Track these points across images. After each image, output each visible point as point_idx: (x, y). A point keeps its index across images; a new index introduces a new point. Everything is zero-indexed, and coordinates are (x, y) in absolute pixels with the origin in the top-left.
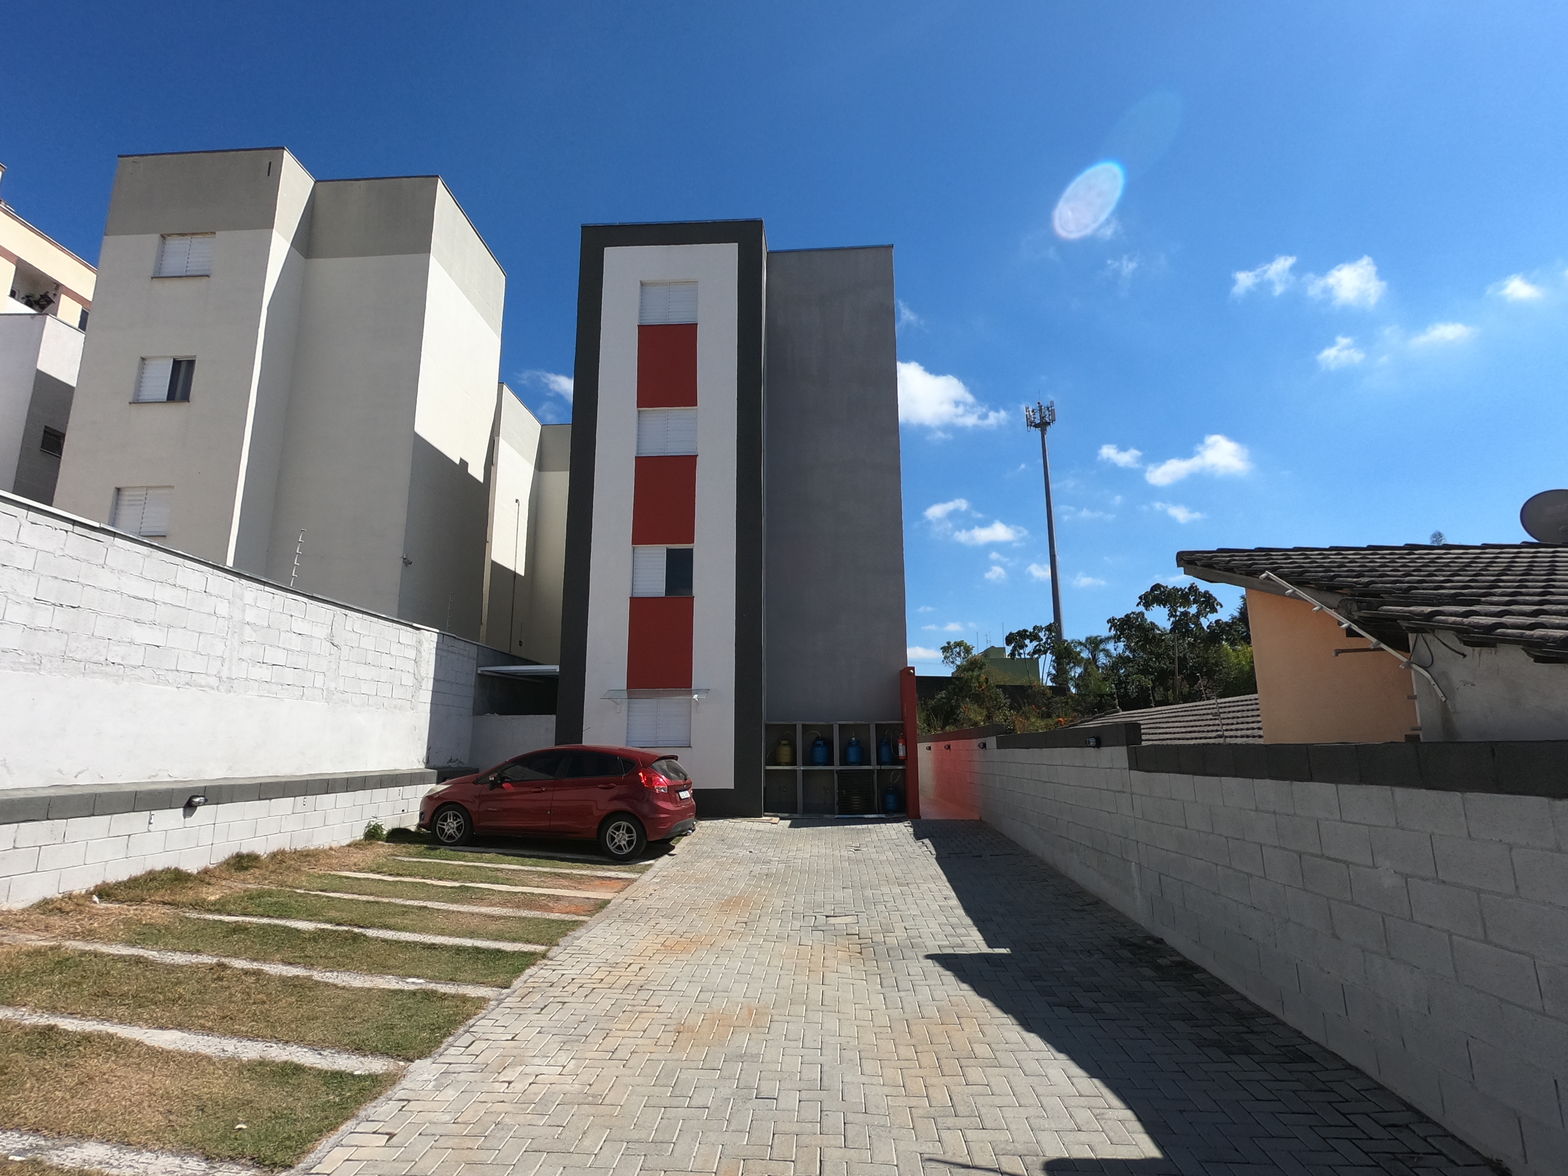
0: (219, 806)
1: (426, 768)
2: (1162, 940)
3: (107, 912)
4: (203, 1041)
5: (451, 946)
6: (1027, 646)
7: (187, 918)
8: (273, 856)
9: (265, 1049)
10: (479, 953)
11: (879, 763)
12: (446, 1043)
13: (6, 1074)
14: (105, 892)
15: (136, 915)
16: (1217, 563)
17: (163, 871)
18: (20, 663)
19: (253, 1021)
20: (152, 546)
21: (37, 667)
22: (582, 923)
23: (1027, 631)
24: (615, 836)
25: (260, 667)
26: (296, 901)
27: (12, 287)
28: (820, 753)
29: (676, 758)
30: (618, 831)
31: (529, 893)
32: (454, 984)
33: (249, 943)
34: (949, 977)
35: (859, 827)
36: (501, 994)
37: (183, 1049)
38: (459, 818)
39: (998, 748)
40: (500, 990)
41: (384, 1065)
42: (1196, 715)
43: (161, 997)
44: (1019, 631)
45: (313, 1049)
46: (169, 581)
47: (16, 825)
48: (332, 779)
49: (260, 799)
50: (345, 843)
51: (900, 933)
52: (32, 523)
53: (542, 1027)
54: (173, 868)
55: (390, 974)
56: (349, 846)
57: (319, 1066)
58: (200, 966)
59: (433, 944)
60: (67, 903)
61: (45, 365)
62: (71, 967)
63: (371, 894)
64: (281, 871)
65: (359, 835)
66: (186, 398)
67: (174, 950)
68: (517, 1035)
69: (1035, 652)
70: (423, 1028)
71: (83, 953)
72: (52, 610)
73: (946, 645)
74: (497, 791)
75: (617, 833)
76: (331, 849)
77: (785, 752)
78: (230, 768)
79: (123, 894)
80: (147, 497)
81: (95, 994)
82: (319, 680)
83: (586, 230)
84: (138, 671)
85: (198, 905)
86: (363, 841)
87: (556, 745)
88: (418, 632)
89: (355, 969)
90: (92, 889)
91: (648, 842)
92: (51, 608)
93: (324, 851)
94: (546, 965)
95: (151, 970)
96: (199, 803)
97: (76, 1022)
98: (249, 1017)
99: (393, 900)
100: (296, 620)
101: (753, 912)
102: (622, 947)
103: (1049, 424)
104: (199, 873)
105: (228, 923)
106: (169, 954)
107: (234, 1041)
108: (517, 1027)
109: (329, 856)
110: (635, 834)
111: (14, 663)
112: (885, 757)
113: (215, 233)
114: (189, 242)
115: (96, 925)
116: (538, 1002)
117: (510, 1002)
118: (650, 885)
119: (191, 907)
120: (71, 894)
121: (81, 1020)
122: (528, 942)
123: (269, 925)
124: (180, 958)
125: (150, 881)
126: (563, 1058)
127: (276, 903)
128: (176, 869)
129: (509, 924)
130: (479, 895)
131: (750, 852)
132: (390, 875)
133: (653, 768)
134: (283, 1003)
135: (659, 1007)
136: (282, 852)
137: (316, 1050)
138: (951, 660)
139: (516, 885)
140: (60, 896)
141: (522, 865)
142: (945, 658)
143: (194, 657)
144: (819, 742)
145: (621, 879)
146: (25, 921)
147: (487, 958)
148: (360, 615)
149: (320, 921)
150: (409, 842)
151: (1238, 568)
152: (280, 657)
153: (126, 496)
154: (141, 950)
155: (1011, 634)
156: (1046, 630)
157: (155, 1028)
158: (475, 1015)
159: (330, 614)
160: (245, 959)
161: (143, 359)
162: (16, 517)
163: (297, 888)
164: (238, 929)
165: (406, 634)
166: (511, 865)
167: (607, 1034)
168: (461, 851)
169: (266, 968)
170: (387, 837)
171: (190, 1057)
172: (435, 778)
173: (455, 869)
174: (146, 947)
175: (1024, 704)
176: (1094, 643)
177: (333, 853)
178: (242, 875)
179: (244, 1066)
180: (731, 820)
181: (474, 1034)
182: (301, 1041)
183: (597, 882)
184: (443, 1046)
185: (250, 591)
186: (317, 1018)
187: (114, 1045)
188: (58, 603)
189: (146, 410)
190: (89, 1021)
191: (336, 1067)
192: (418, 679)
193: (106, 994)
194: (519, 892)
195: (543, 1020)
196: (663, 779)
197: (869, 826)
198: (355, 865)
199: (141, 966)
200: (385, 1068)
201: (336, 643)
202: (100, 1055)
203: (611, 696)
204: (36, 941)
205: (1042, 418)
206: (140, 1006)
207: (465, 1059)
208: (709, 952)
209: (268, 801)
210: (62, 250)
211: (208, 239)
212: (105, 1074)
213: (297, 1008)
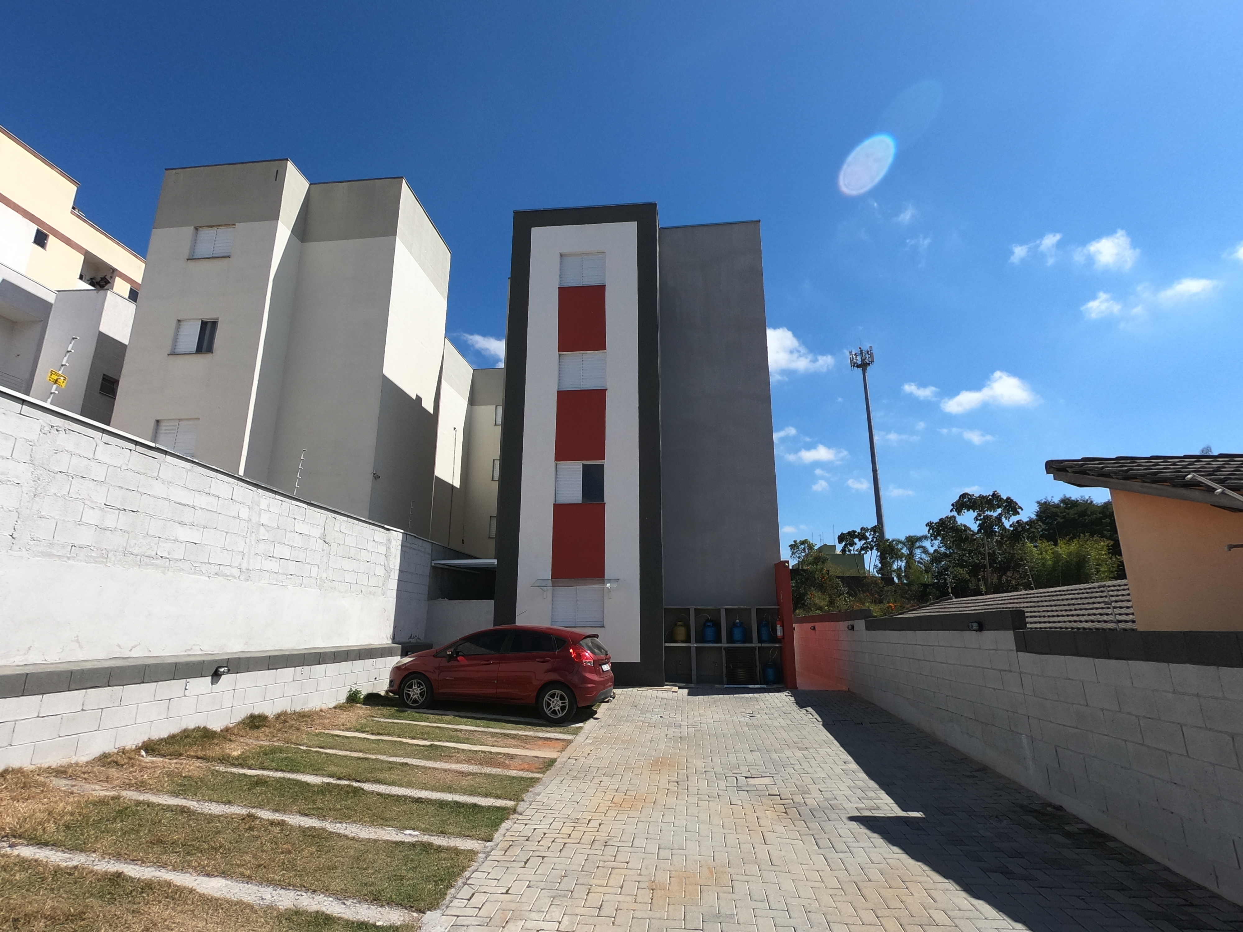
0: (239, 674)
1: (393, 643)
2: (1061, 806)
3: (153, 766)
4: (244, 889)
5: (435, 800)
6: (856, 544)
7: (217, 771)
8: (278, 716)
9: (298, 897)
10: (460, 807)
11: (760, 641)
12: (450, 895)
13: (83, 920)
14: (150, 747)
15: (176, 768)
16: (1090, 470)
17: (194, 729)
18: (92, 556)
19: (283, 870)
20: (193, 462)
21: (105, 560)
22: (537, 780)
23: (855, 532)
24: (551, 702)
25: (271, 560)
26: (302, 757)
27: (81, 272)
28: (710, 632)
29: (597, 636)
30: (553, 698)
31: (488, 752)
32: (444, 837)
33: (270, 795)
34: (877, 839)
35: (746, 695)
36: (485, 847)
37: (228, 896)
38: (422, 685)
39: (867, 629)
40: (484, 842)
41: (400, 916)
42: (1031, 602)
43: (206, 846)
44: (849, 532)
45: (338, 899)
46: (206, 491)
47: (85, 690)
48: (323, 653)
49: (269, 669)
50: (332, 705)
51: (816, 794)
52: (105, 443)
53: (530, 881)
54: (202, 727)
55: (389, 826)
56: (335, 708)
57: (346, 917)
58: (233, 817)
59: (420, 798)
60: (121, 757)
61: (104, 328)
62: (130, 816)
63: (361, 751)
64: (286, 730)
65: (343, 699)
66: (210, 350)
67: (210, 800)
68: (510, 888)
69: (862, 548)
70: (427, 880)
71: (138, 803)
72: (118, 513)
73: (793, 543)
74: (453, 663)
75: (552, 700)
76: (321, 710)
77: (681, 632)
78: (246, 643)
79: (164, 749)
80: (180, 427)
81: (151, 842)
82: (315, 570)
83: (518, 215)
84: (180, 563)
85: (225, 760)
86: (346, 704)
87: (494, 626)
88: (388, 532)
89: (360, 821)
90: (140, 745)
91: (578, 707)
92: (117, 512)
93: (316, 713)
94: (518, 819)
95: (194, 819)
96: (224, 672)
97: (137, 868)
98: (279, 866)
99: (379, 757)
100: (298, 522)
101: (681, 772)
102: (578, 803)
103: (869, 364)
104: (221, 731)
105: (250, 776)
106: (207, 804)
107: (270, 889)
108: (508, 881)
109: (321, 717)
110: (567, 701)
111: (88, 556)
112: (765, 637)
113: (235, 225)
114: (215, 232)
115: (145, 777)
116: (520, 855)
117: (497, 854)
118: (585, 745)
119: (219, 761)
120: (124, 749)
121: (141, 866)
122: (498, 797)
123: (284, 778)
124: (216, 809)
125: (185, 738)
126: (556, 913)
127: (286, 758)
128: (205, 728)
129: (477, 780)
130: (447, 753)
131: (661, 717)
132: (372, 734)
133: (581, 645)
134: (305, 853)
135: (627, 863)
136: (284, 713)
137: (340, 900)
138: (798, 555)
139: (475, 744)
140: (116, 751)
141: (476, 726)
142: (793, 553)
143: (222, 552)
144: (709, 624)
145: (559, 739)
146: (89, 773)
147: (467, 812)
148: (346, 518)
149: (323, 776)
150: (382, 705)
151: (1115, 473)
152: (286, 552)
153: (163, 427)
154: (183, 800)
155: (842, 534)
156: (871, 531)
157: (203, 876)
158: (469, 867)
159: (323, 517)
160: (268, 810)
161: (179, 321)
162: (93, 438)
163: (301, 745)
164: (260, 782)
165: (379, 534)
166: (467, 726)
167: (589, 889)
168: (424, 713)
169: (288, 818)
170: (364, 701)
171: (235, 905)
172: (399, 652)
173: (423, 729)
174: (188, 797)
175: (859, 591)
176: (912, 541)
177: (323, 714)
178: (255, 733)
179: (281, 914)
180: (639, 689)
181: (472, 886)
182: (326, 891)
183: (540, 742)
184: (448, 898)
185: (265, 499)
186: (336, 868)
187: (171, 892)
188: (122, 507)
189: (180, 360)
190: (147, 867)
191: (359, 917)
192: (388, 571)
193: (160, 842)
194: (479, 751)
195: (528, 873)
196: (588, 654)
197: (755, 695)
198: (343, 725)
199: (185, 815)
200: (402, 919)
201: (327, 541)
202: (161, 902)
203: (540, 585)
204: (99, 791)
205: (863, 360)
206: (188, 854)
207: (469, 912)
208: (654, 810)
209: (275, 670)
210: (118, 244)
211: (229, 230)
212: (166, 920)
213: (318, 857)
